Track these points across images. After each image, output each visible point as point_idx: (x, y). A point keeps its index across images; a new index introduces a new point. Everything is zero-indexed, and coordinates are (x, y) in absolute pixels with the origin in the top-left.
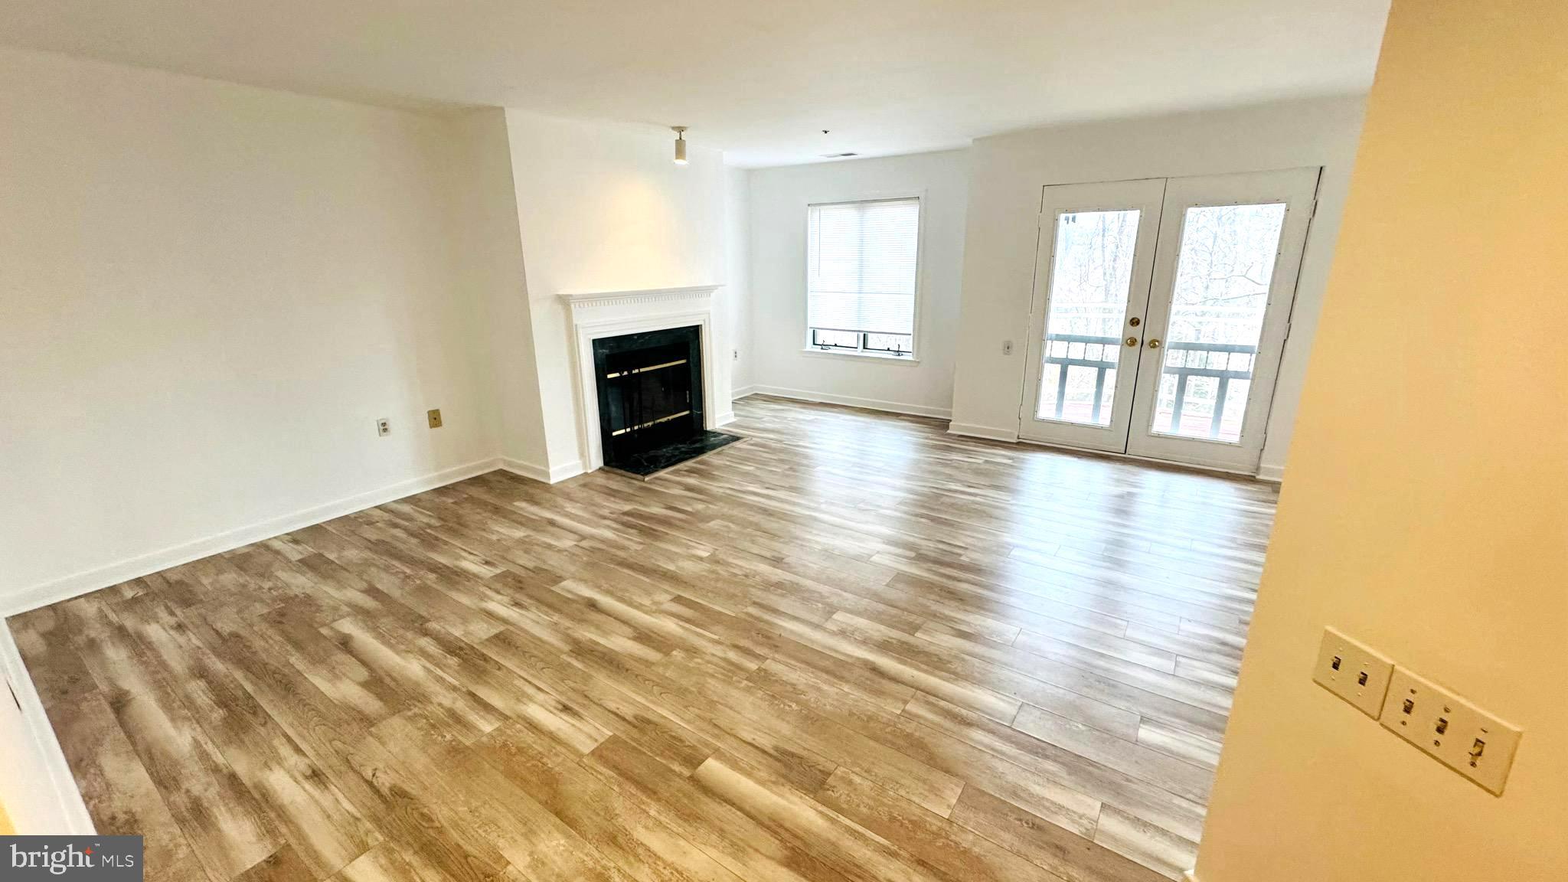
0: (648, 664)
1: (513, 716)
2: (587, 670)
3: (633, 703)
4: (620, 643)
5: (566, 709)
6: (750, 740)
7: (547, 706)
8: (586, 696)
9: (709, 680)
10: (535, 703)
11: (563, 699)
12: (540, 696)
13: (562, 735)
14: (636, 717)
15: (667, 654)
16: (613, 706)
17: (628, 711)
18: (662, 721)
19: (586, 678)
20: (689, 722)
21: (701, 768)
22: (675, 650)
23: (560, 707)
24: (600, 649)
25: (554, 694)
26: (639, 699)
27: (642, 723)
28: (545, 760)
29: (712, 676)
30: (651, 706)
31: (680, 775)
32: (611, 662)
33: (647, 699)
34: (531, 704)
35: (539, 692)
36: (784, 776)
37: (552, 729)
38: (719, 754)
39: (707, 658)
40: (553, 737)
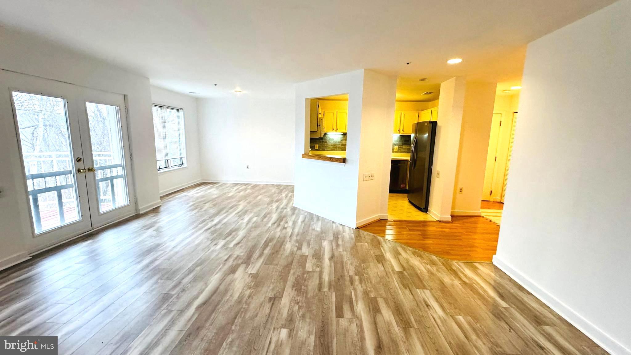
0: (385, 300)
1: (449, 315)
2: (410, 313)
3: (403, 293)
4: (387, 314)
5: (428, 306)
6: (383, 268)
7: (434, 311)
8: (418, 305)
9: (374, 283)
10: (438, 315)
11: (427, 309)
12: (436, 316)
13: (433, 299)
14: (406, 288)
15: (375, 298)
16: (411, 296)
17: (407, 292)
18: (400, 284)
19: (412, 310)
20: (393, 279)
21: (400, 270)
22: (371, 297)
23: (429, 307)
24: (398, 319)
25: (430, 314)
26: (400, 292)
27: (405, 286)
28: (442, 296)
29: (371, 282)
30: (398, 288)
31: (407, 272)
32: (398, 311)
33: (398, 291)
34: (440, 315)
35: (435, 318)
36: (385, 260)
37: (436, 302)
38: (393, 270)
39: (365, 288)
40: (437, 300)
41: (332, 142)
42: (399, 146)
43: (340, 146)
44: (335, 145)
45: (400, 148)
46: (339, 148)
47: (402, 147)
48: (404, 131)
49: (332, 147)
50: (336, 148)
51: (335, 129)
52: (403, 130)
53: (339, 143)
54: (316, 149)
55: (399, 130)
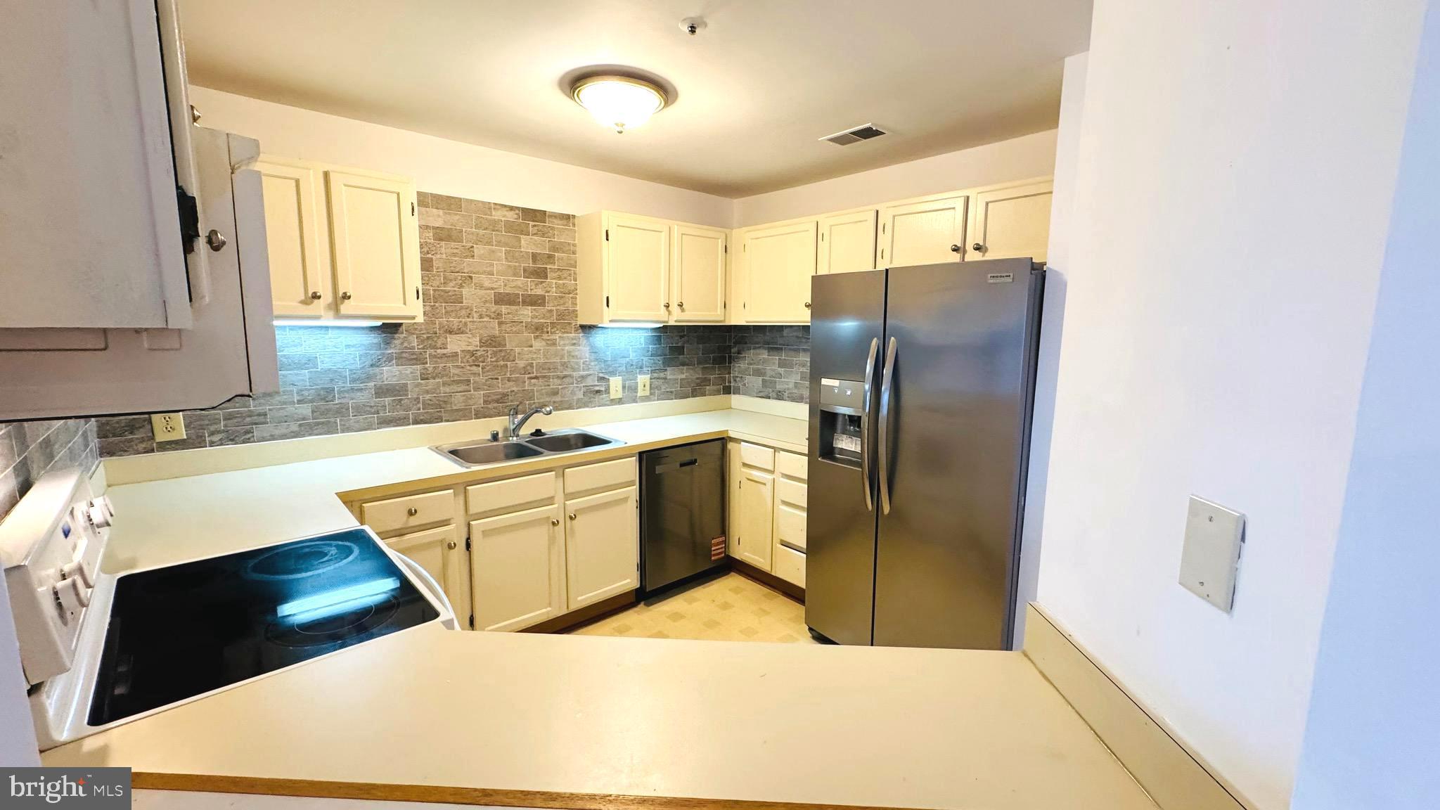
41: (302, 378)
42: (652, 372)
43: (362, 398)
44: (326, 395)
45: (656, 383)
46: (359, 410)
47: (662, 375)
48: (683, 310)
49: (306, 410)
50: (342, 411)
51: (327, 297)
52: (681, 305)
53: (353, 381)
54: (161, 437)
55: (667, 306)
